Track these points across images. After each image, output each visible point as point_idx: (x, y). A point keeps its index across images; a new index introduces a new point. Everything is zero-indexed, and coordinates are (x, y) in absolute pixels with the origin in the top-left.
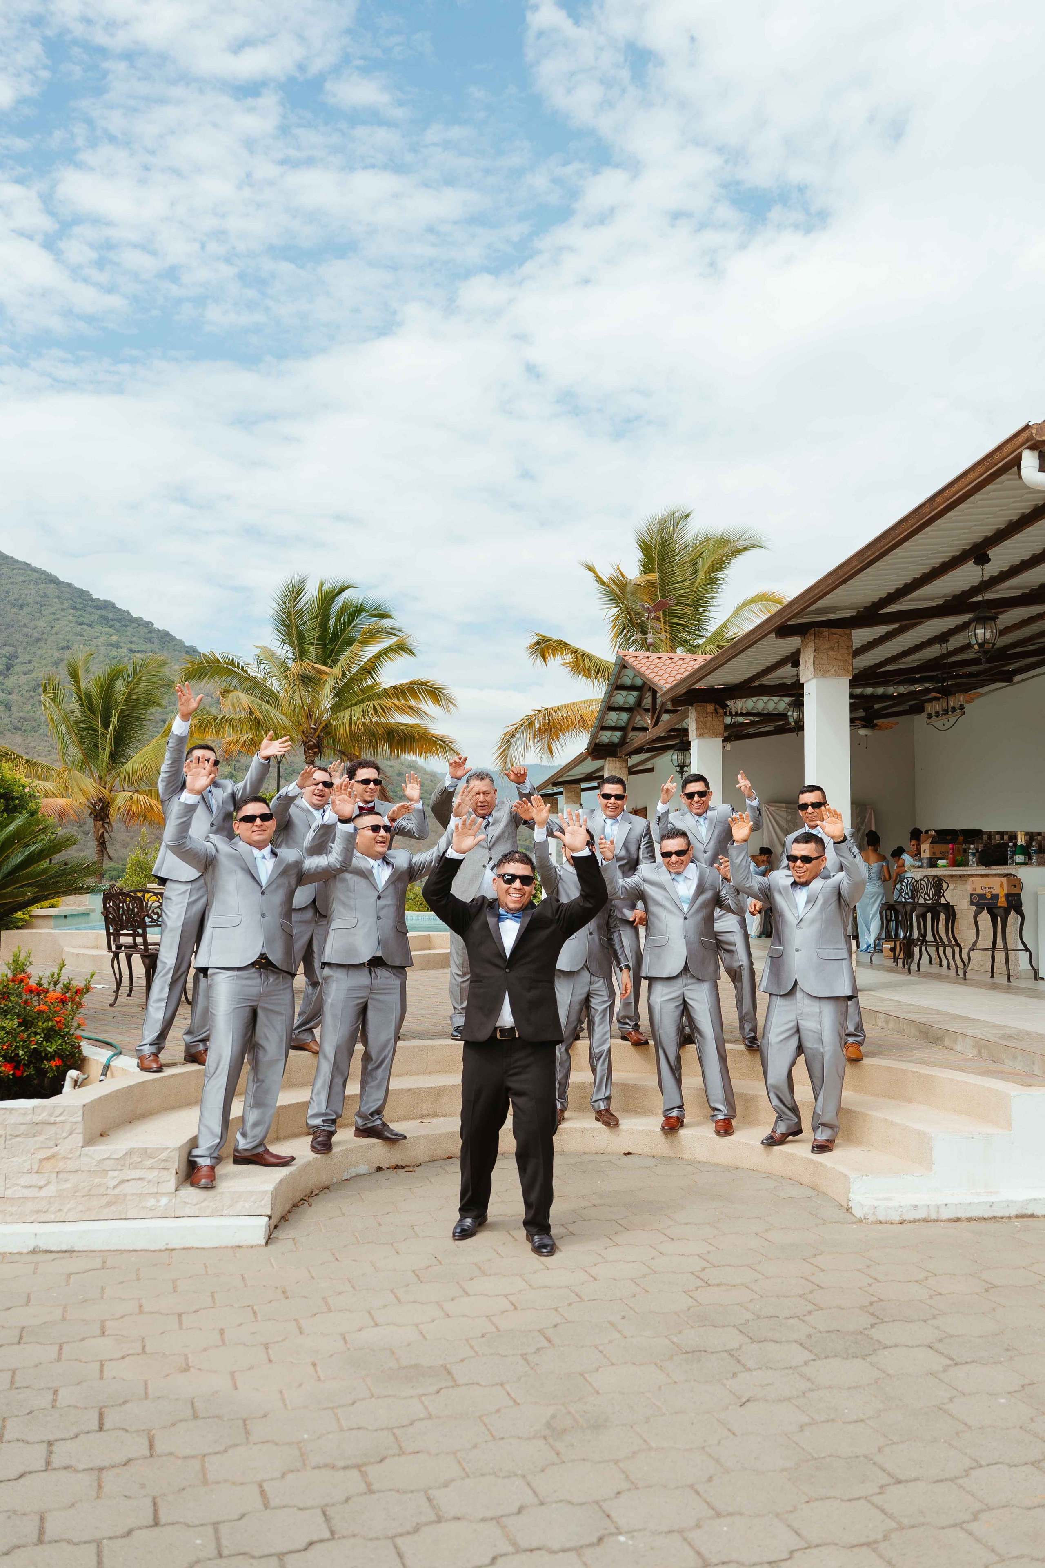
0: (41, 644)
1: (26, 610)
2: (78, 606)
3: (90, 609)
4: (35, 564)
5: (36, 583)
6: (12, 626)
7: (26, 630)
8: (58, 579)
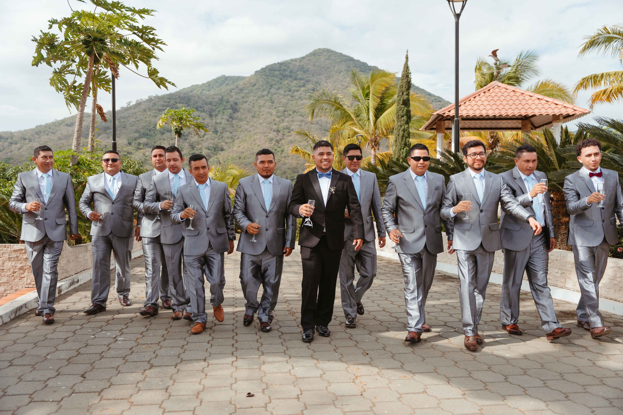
0: (348, 88)
1: (342, 74)
2: (363, 70)
3: (368, 71)
4: (344, 53)
5: (345, 61)
6: (336, 82)
7: (342, 83)
8: (353, 58)
